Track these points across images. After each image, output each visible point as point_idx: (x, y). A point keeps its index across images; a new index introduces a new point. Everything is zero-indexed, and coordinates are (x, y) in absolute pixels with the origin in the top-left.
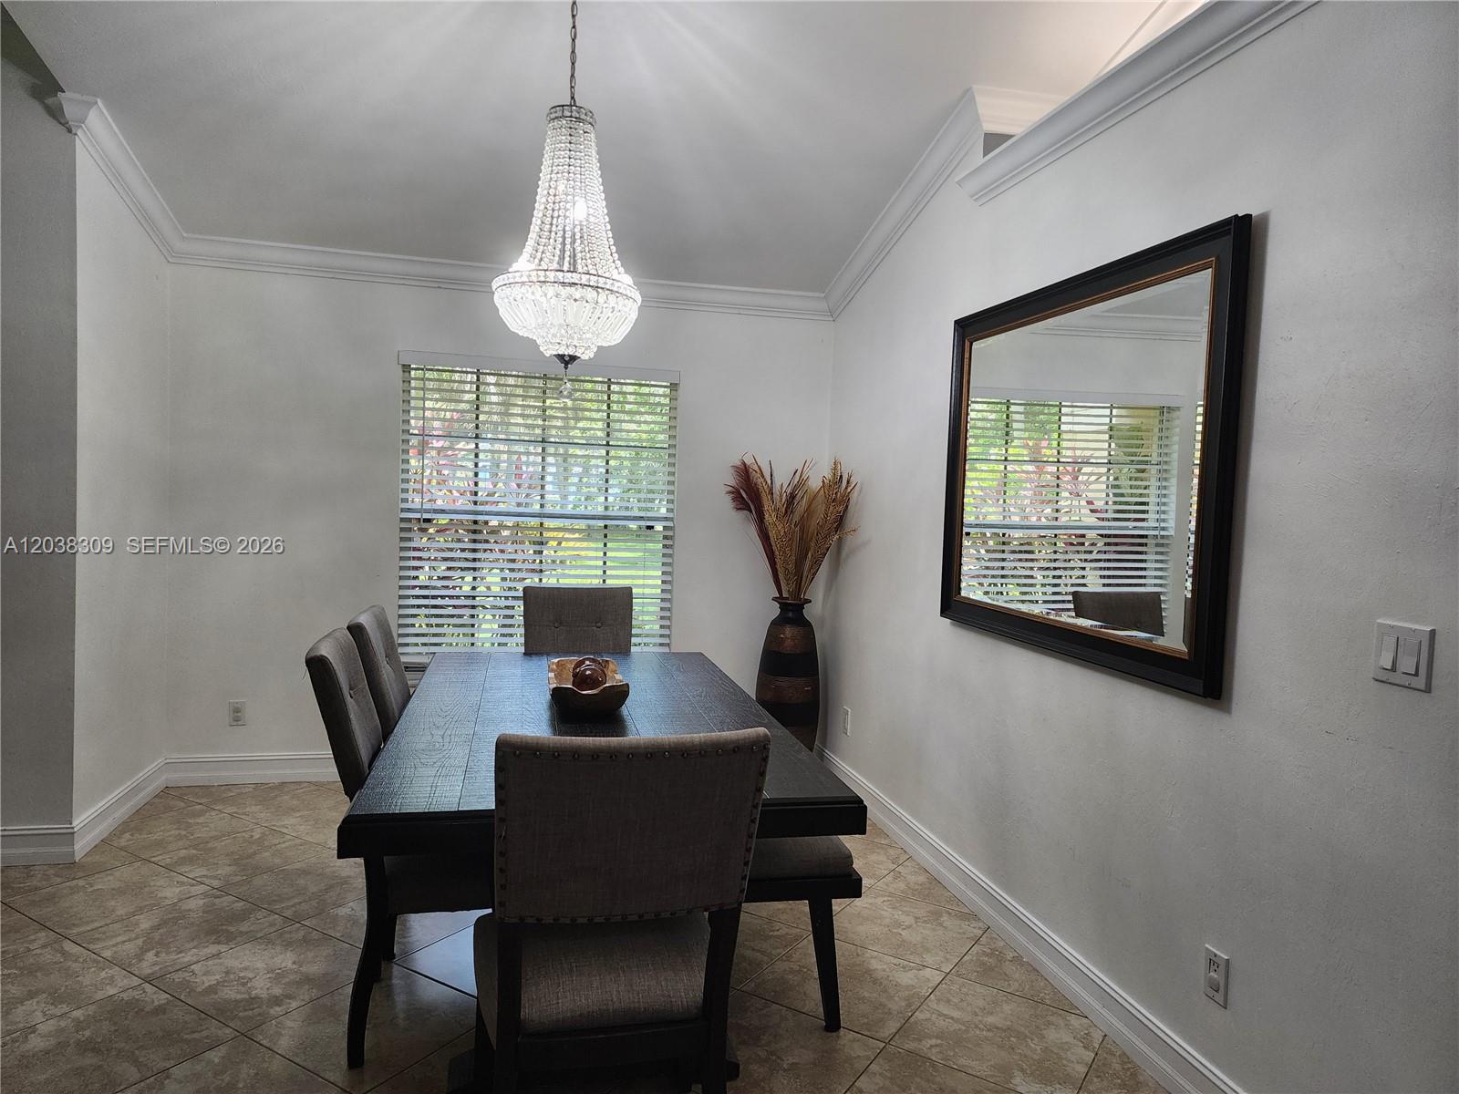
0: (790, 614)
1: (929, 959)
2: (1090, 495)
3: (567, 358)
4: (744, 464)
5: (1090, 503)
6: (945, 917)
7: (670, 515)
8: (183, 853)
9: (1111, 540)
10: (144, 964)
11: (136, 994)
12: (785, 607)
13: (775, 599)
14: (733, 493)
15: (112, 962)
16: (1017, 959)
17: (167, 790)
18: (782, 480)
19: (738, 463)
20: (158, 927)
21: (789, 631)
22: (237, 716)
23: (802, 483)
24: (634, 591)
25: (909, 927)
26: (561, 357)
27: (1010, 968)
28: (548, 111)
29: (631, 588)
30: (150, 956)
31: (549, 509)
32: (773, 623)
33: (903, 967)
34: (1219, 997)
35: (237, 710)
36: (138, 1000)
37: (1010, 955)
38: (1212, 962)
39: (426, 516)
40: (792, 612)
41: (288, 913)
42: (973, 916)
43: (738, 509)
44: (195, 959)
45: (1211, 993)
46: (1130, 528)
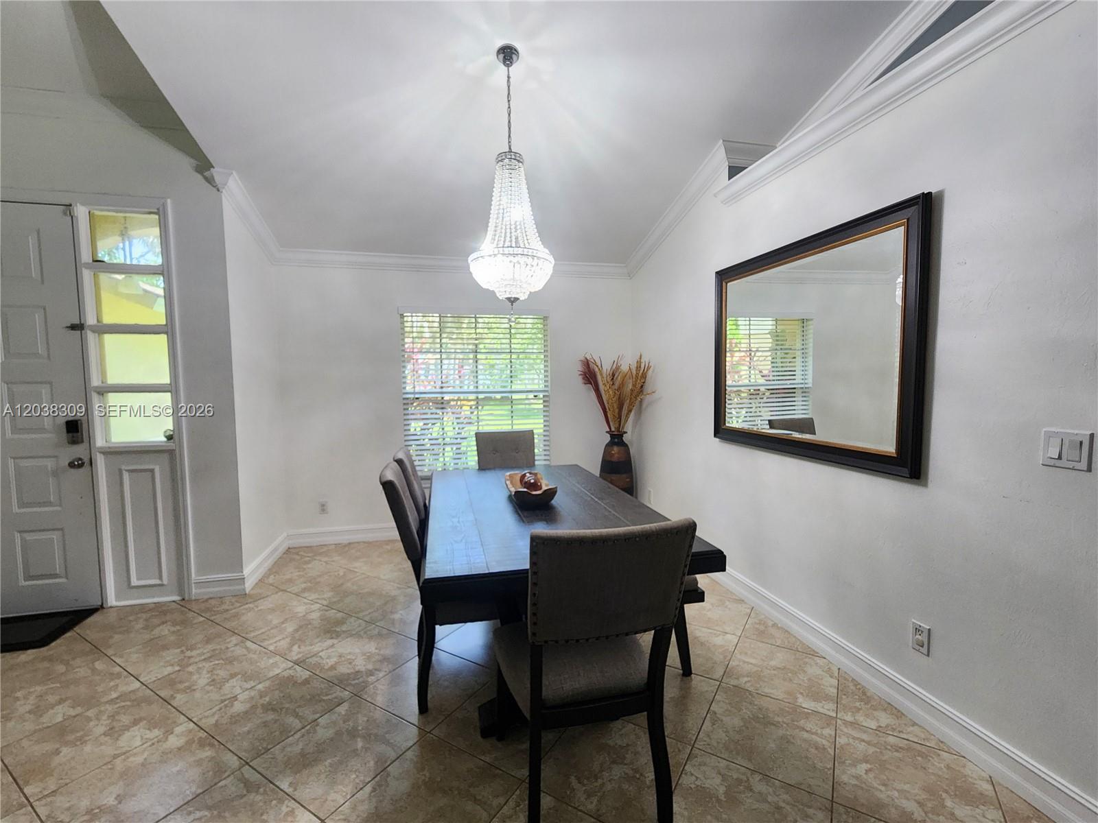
0: (616, 440)
1: (728, 629)
2: (761, 367)
3: (512, 299)
4: (586, 358)
5: (761, 372)
6: (727, 603)
7: (546, 389)
8: (303, 586)
9: (773, 391)
10: (293, 654)
11: (291, 672)
12: (613, 436)
13: (607, 432)
14: (581, 375)
15: (275, 653)
16: (774, 625)
17: (289, 550)
18: (607, 367)
19: (583, 359)
20: (297, 631)
21: (616, 449)
22: (323, 508)
23: (618, 368)
24: (535, 431)
25: (710, 610)
26: (509, 299)
27: (773, 631)
28: (496, 156)
29: (532, 431)
30: (295, 648)
31: (481, 388)
32: (607, 445)
33: (715, 634)
34: (924, 650)
35: (323, 505)
36: (293, 676)
37: (770, 623)
38: (918, 630)
39: (417, 396)
40: (617, 438)
41: (367, 618)
42: (741, 601)
43: (585, 384)
44: (321, 649)
45: (918, 647)
46: (788, 384)
